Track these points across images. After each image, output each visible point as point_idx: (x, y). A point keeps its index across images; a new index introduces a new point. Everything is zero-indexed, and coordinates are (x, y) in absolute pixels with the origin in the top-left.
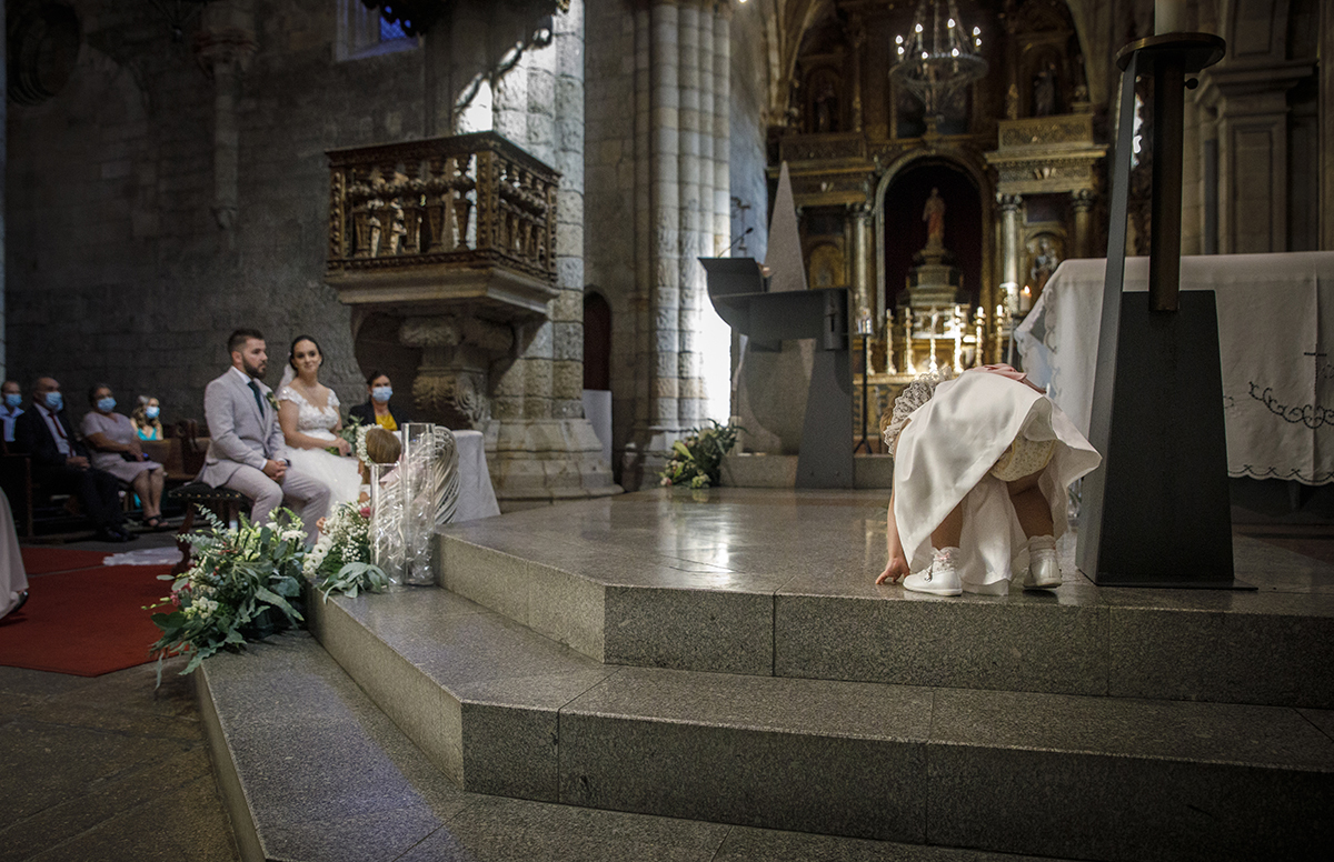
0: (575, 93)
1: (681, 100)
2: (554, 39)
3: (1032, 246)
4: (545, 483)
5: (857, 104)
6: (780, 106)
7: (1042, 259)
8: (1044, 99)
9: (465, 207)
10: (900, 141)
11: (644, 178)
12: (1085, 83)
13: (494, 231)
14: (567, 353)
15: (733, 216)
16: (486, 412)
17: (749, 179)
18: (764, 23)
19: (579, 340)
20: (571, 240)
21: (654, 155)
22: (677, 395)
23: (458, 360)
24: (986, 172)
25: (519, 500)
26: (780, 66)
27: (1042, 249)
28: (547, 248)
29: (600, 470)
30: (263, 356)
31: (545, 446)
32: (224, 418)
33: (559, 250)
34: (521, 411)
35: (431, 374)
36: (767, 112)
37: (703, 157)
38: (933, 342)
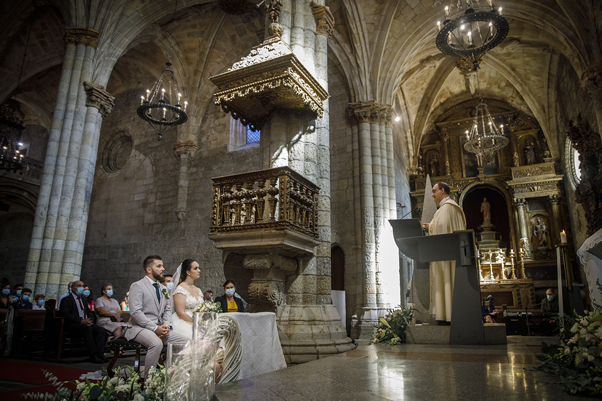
0: (326, 152)
1: (373, 161)
2: (316, 129)
3: (533, 220)
4: (312, 337)
5: (447, 164)
6: (415, 166)
7: (539, 226)
8: (530, 157)
9: (274, 202)
10: (468, 179)
11: (358, 195)
12: (549, 150)
13: (287, 213)
14: (323, 272)
15: (398, 211)
16: (284, 301)
17: (403, 196)
18: (406, 133)
19: (329, 266)
20: (325, 219)
21: (362, 185)
22: (376, 293)
23: (271, 275)
24: (507, 190)
25: (299, 346)
26: (413, 150)
27: (538, 222)
28: (313, 221)
29: (340, 330)
30: (162, 268)
31: (312, 318)
32: (137, 302)
33: (319, 223)
34: (301, 300)
35: (257, 282)
36: (409, 169)
37: (383, 185)
38: (491, 265)
